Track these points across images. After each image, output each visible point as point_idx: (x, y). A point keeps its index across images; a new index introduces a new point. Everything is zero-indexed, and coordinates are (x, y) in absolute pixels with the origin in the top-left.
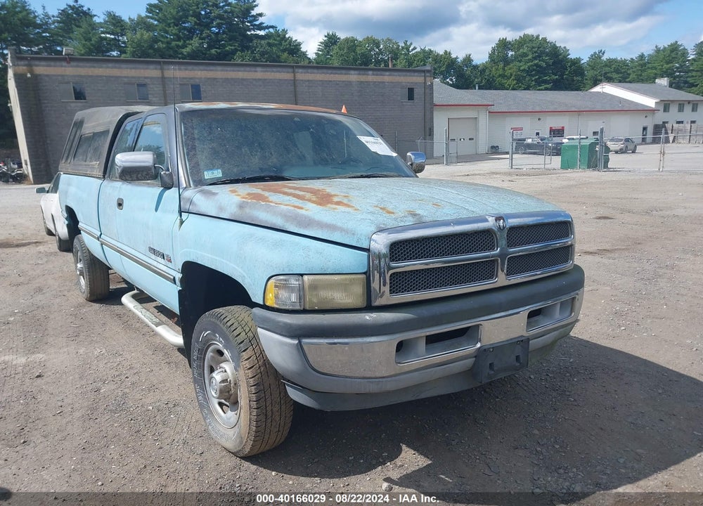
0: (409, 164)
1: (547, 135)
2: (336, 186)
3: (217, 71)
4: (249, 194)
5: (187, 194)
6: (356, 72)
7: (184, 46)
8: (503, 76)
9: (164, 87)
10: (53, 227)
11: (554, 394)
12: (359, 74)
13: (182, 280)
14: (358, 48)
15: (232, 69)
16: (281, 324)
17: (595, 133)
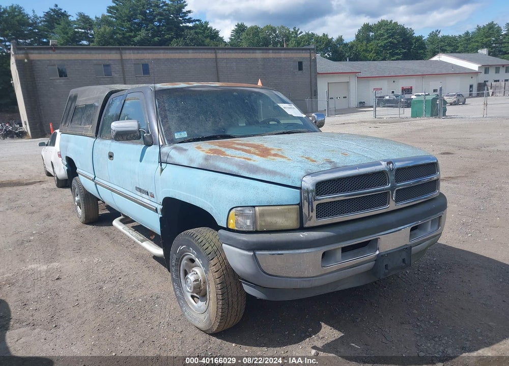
0: (313, 122)
1: (400, 93)
2: (270, 141)
3: (160, 53)
4: (210, 150)
5: (165, 149)
6: (260, 51)
7: (135, 36)
8: (366, 51)
9: (122, 66)
10: (52, 170)
11: (425, 284)
12: (263, 53)
13: (162, 210)
14: (261, 34)
15: (171, 51)
16: (241, 241)
17: (435, 91)
